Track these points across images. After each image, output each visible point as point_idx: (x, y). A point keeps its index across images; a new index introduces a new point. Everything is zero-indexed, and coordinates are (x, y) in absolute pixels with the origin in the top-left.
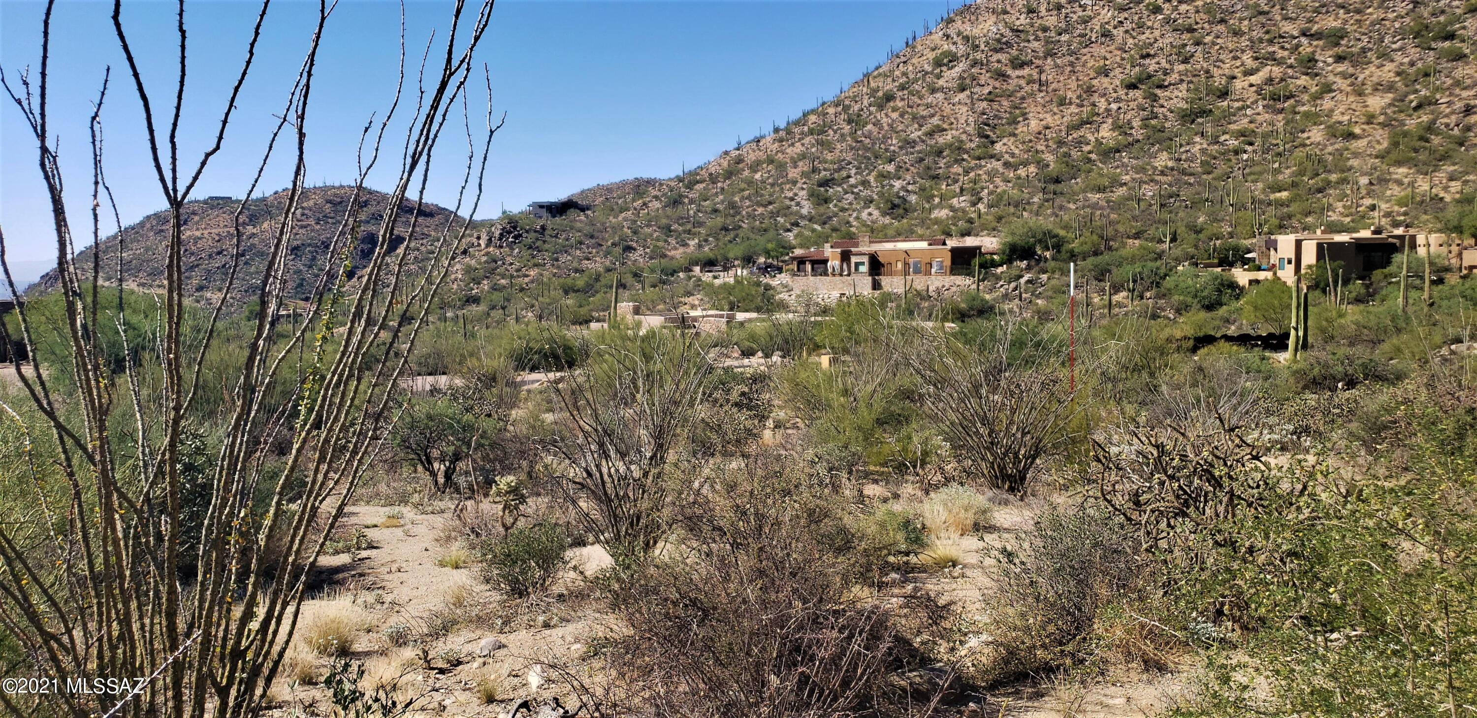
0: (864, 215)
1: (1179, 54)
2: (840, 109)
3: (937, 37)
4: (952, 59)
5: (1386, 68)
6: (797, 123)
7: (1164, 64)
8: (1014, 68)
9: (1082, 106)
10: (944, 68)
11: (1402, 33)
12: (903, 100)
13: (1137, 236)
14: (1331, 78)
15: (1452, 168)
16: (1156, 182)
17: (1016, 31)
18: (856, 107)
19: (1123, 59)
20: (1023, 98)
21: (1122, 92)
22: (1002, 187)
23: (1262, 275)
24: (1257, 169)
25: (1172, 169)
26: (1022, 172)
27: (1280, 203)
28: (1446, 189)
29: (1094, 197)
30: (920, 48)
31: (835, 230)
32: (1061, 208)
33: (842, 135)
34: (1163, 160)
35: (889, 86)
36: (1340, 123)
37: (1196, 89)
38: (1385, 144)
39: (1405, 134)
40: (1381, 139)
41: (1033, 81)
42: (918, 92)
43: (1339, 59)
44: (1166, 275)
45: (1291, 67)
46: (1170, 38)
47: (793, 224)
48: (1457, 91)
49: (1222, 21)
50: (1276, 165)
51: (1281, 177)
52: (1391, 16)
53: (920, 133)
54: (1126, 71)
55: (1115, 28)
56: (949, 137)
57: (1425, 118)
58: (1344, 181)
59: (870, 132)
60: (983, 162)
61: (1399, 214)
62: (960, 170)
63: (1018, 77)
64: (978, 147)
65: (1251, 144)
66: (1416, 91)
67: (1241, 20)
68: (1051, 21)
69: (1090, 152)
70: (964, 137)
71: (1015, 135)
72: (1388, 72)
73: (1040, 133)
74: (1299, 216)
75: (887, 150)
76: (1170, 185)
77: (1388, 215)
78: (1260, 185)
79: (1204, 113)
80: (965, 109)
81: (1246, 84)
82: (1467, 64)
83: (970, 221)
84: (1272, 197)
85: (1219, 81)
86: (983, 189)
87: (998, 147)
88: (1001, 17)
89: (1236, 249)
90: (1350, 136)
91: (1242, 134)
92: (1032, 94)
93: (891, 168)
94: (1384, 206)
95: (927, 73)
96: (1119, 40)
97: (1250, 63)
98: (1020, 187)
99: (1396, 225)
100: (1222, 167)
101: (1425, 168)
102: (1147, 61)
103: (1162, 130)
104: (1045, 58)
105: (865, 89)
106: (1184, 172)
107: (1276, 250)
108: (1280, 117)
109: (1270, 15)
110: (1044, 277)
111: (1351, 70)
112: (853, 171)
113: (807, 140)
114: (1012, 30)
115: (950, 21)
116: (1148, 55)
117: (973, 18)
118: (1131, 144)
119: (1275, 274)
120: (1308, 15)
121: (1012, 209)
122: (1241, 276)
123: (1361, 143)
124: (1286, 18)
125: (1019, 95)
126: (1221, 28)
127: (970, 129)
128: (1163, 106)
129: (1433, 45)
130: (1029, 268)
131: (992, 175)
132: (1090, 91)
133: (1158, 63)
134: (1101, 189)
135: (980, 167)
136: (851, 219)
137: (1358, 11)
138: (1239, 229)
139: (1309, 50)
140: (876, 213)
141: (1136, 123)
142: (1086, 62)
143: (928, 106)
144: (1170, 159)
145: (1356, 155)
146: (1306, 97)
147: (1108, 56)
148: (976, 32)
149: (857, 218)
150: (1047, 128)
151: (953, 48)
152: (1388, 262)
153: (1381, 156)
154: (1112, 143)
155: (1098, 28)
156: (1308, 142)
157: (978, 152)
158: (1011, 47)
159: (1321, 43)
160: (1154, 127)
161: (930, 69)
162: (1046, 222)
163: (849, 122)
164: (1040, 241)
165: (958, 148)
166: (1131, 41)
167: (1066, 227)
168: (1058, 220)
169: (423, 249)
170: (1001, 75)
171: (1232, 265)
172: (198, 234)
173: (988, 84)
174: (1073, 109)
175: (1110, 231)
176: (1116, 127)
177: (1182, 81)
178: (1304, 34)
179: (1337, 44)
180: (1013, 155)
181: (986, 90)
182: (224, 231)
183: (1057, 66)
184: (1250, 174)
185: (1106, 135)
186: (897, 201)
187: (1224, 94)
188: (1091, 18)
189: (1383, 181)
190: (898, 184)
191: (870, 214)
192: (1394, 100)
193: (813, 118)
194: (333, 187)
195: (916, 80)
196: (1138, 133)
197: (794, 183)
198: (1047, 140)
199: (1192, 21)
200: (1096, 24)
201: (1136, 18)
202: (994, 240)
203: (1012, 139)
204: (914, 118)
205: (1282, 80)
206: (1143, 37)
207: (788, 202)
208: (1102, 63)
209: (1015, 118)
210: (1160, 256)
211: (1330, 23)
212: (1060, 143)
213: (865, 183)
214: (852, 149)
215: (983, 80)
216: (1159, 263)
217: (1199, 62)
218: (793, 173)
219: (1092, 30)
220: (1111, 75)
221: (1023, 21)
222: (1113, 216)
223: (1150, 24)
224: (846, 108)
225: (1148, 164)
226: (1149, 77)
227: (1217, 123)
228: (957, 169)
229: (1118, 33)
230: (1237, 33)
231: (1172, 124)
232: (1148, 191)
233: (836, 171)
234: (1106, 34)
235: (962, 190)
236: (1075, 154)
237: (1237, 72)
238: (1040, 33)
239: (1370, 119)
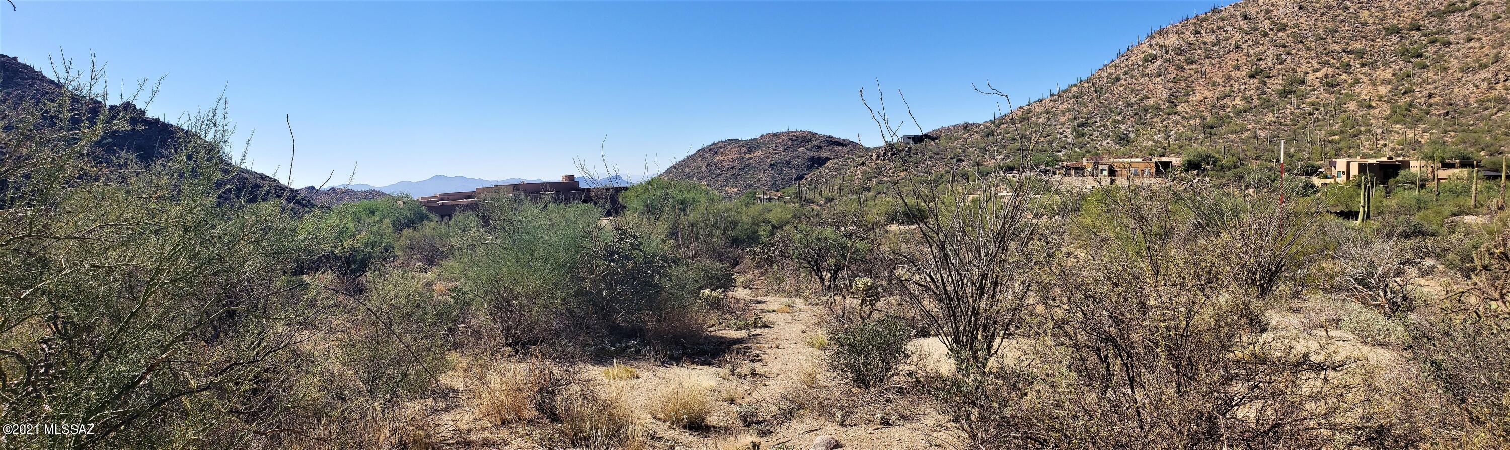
0: (1105, 144)
1: (1277, 59)
2: (1091, 84)
3: (1145, 46)
4: (1154, 58)
5: (1387, 72)
6: (1065, 91)
7: (1270, 64)
8: (1188, 64)
9: (1225, 86)
10: (1149, 64)
11: (1395, 53)
12: (1126, 80)
13: (1257, 158)
14: (1359, 75)
15: (1424, 126)
16: (1267, 129)
17: (1189, 44)
18: (1100, 84)
19: (1247, 61)
20: (1193, 81)
21: (1247, 79)
22: (1181, 130)
23: (1328, 181)
24: (1320, 123)
25: (1275, 122)
26: (1192, 122)
27: (1335, 142)
28: (1422, 137)
29: (1232, 137)
30: (1135, 51)
31: (1088, 151)
32: (1215, 142)
33: (1092, 99)
34: (1270, 117)
35: (1119, 72)
36: (1365, 100)
37: (1287, 79)
38: (1389, 112)
39: (1399, 107)
40: (1387, 109)
41: (1198, 72)
42: (1134, 76)
43: (1363, 65)
44: (1275, 180)
45: (1338, 68)
46: (1273, 50)
47: (1062, 148)
48: (1425, 85)
49: (1301, 42)
50: (1331, 122)
51: (1334, 128)
52: (1389, 43)
53: (1135, 99)
54: (1250, 68)
55: (1243, 44)
56: (1152, 102)
57: (1408, 99)
58: (1368, 131)
59: (1108, 97)
60: (1171, 116)
61: (1399, 150)
62: (1158, 121)
63: (1190, 69)
64: (1168, 107)
65: (1317, 110)
66: (1403, 85)
67: (1311, 42)
68: (1208, 39)
69: (1229, 112)
70: (1160, 102)
71: (1188, 102)
72: (1388, 74)
73: (1202, 101)
74: (1345, 149)
75: (1117, 108)
76: (1274, 131)
77: (1393, 149)
78: (1323, 132)
79: (1291, 92)
80: (1161, 86)
81: (1314, 77)
82: (1429, 71)
83: (1164, 148)
84: (1330, 138)
85: (1299, 75)
86: (1171, 131)
87: (1179, 108)
88: (1181, 36)
89: (1313, 166)
90: (1370, 107)
91: (1312, 104)
92: (1197, 79)
93: (1120, 118)
94: (1390, 145)
95: (1139, 66)
96: (1245, 50)
97: (1316, 66)
98: (1192, 131)
99: (1398, 155)
100: (1302, 122)
101: (1410, 126)
102: (1261, 63)
103: (1269, 101)
104: (1205, 59)
105: (1105, 74)
106: (1281, 124)
107: (1335, 167)
108: (1333, 96)
109: (1326, 40)
110: (1207, 179)
111: (1369, 72)
112: (1099, 119)
113: (1071, 101)
114: (1187, 43)
115: (1152, 37)
116: (1261, 60)
117: (1165, 36)
118: (1251, 108)
119: (1335, 180)
120: (1346, 41)
121: (1187, 142)
122: (1317, 181)
123: (1377, 111)
124: (1335, 42)
125: (1190, 79)
126: (1301, 46)
127: (1163, 98)
128: (1269, 88)
129: (1411, 60)
130: (1198, 175)
131: (1175, 123)
132: (1229, 78)
133: (1266, 64)
134: (1236, 132)
135: (1169, 119)
136: (1097, 146)
137: (1372, 40)
138: (1313, 155)
139: (1347, 60)
140: (1111, 143)
141: (1255, 96)
142: (1227, 62)
143: (1140, 84)
144: (1274, 117)
145: (1374, 117)
146: (1346, 85)
147: (1239, 59)
148: (1167, 43)
149: (1101, 145)
150: (1206, 98)
151: (1154, 52)
152: (1397, 175)
153: (1387, 118)
154: (1241, 107)
155: (1234, 43)
156: (1348, 110)
157: (1167, 111)
158: (1186, 52)
159: (1353, 56)
160: (1264, 99)
161: (1141, 64)
162: (1207, 149)
163: (1096, 91)
164: (1204, 160)
165: (1157, 108)
166: (1252, 51)
167: (1218, 152)
168: (1213, 148)
169: (840, 163)
170: (1181, 68)
171: (1310, 175)
172: (722, 158)
173: (1173, 73)
174: (1220, 88)
175: (1242, 156)
176: (1244, 98)
177: (1280, 74)
178: (1344, 51)
179: (1362, 57)
180: (1187, 113)
181: (1172, 77)
182: (735, 157)
183: (1211, 64)
184: (1317, 126)
185: (1238, 103)
186: (1123, 137)
187: (1302, 82)
188: (1230, 38)
189: (1389, 132)
190: (1123, 127)
191: (1108, 143)
192: (1392, 88)
193: (1074, 89)
194: (793, 132)
195: (1133, 70)
196: (1256, 102)
197: (1063, 124)
198: (1206, 105)
199: (1285, 41)
200: (1233, 41)
201: (1254, 39)
202: (1178, 159)
203: (1187, 104)
204: (1132, 90)
205: (1333, 75)
206: (1258, 49)
207: (1059, 136)
208: (1236, 63)
209: (1188, 92)
210: (1271, 169)
211: (1357, 46)
212: (1213, 107)
213: (1105, 126)
214: (1098, 106)
215: (1170, 70)
216: (1270, 173)
217: (1289, 63)
218: (1062, 119)
219: (1230, 44)
220: (1241, 70)
221: (1192, 38)
222: (1244, 147)
223: (1262, 42)
224: (1094, 84)
225: (1262, 119)
226: (1262, 71)
227: (1299, 97)
228: (1156, 120)
229: (1245, 46)
230: (1309, 49)
231: (1274, 98)
232: (1262, 134)
233: (1088, 118)
234: (1238, 47)
235: (1159, 131)
236: (1221, 113)
237: (1309, 70)
238: (1202, 45)
239: (1380, 98)
